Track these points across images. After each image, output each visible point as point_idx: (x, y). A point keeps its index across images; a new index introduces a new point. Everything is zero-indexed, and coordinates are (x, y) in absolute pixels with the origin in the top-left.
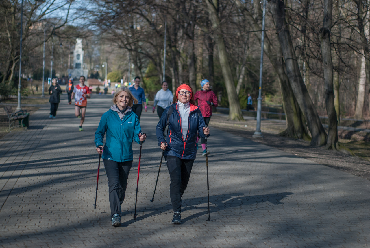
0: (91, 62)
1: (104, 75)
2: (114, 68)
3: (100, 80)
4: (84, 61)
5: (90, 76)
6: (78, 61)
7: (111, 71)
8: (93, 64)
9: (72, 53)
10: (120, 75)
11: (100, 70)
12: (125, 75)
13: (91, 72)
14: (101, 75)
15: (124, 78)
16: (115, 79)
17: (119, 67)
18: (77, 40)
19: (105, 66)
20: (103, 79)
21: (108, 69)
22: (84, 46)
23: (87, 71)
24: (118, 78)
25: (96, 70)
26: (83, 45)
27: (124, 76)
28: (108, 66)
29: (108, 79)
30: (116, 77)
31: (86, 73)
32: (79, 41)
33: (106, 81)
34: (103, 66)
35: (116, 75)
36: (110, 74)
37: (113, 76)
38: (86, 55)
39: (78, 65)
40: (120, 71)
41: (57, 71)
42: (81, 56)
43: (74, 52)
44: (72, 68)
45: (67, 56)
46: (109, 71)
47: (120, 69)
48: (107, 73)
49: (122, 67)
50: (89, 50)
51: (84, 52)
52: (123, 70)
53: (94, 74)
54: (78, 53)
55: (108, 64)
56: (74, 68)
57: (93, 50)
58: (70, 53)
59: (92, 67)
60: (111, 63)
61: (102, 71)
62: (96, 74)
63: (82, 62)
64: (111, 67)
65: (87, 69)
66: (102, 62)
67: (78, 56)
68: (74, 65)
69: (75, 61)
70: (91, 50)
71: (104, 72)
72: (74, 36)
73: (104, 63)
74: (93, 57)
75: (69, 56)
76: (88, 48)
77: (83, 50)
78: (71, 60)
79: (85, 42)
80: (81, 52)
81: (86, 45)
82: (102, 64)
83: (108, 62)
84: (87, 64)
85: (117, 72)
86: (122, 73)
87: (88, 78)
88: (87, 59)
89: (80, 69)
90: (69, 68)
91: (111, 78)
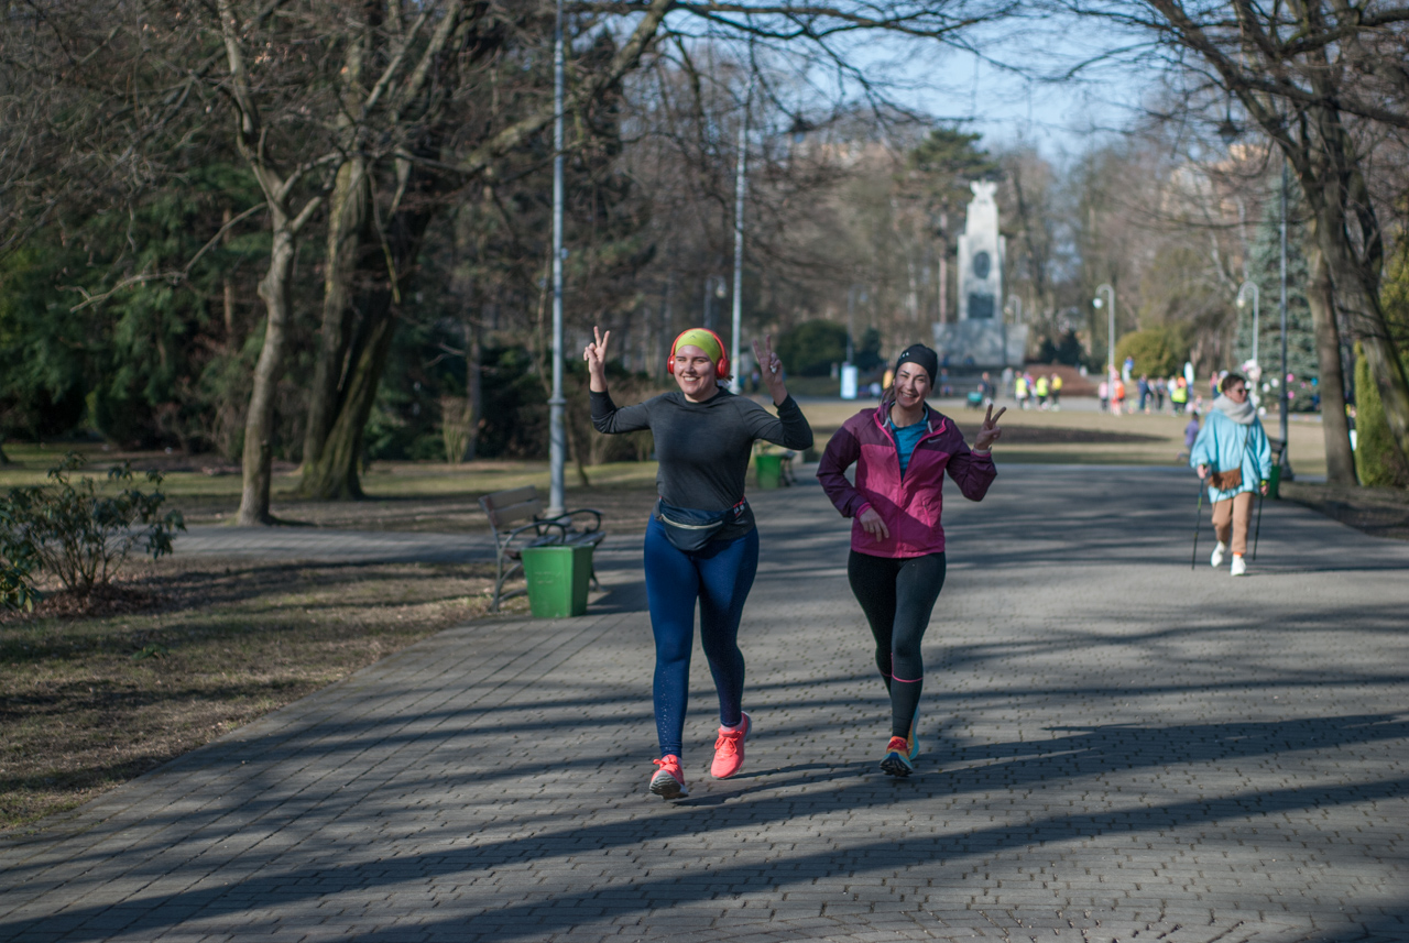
0: (1040, 293)
1: (1099, 345)
2: (1150, 313)
3: (1083, 372)
4: (1006, 283)
5: (1036, 349)
6: (980, 286)
7: (1131, 329)
8: (1050, 297)
9: (953, 252)
10: (1179, 345)
11: (1084, 324)
12: (1200, 345)
13: (1042, 339)
14: (1086, 342)
15: (1195, 355)
16: (1154, 363)
17: (1174, 306)
18: (975, 187)
19: (1105, 305)
20: (1097, 367)
21: (1117, 321)
22: (1005, 221)
23: (1021, 332)
24: (1166, 356)
25: (1065, 326)
26: (1001, 211)
27: (1194, 346)
28: (1117, 302)
29: (1119, 367)
30: (1159, 357)
31: (1021, 339)
32: (984, 191)
33: (1112, 371)
34: (1098, 303)
35: (1158, 346)
36: (1126, 340)
37: (1144, 349)
38: (1017, 254)
39: (981, 306)
40: (1176, 329)
41: (885, 342)
42: (995, 260)
43: (963, 243)
44: (952, 318)
45: (935, 266)
46: (1124, 327)
47: (1176, 316)
48: (1117, 338)
49: (1185, 306)
50: (1033, 235)
51: (1008, 245)
52: (1190, 320)
53: (1057, 344)
54: (979, 248)
55: (1117, 292)
56: (963, 315)
57: (1050, 238)
58: (942, 252)
59: (1049, 313)
60: (1134, 289)
61: (1093, 330)
62: (1063, 345)
63: (998, 293)
64: (1135, 309)
65: (1025, 320)
66: (1093, 288)
67: (981, 264)
68: (963, 304)
69: (967, 283)
70: (1042, 237)
71: (1100, 336)
72: (960, 172)
73: (1100, 290)
74: (1052, 270)
75: (943, 266)
76: (1028, 229)
77: (1002, 232)
78: (951, 281)
79: (1013, 199)
80: (994, 245)
81: (1018, 214)
82: (1094, 296)
83: (1120, 282)
84: (1025, 297)
85: (1162, 332)
86: (1188, 334)
87: (1029, 361)
88: (1026, 276)
89: (990, 322)
90: (943, 318)
91: (1134, 358)
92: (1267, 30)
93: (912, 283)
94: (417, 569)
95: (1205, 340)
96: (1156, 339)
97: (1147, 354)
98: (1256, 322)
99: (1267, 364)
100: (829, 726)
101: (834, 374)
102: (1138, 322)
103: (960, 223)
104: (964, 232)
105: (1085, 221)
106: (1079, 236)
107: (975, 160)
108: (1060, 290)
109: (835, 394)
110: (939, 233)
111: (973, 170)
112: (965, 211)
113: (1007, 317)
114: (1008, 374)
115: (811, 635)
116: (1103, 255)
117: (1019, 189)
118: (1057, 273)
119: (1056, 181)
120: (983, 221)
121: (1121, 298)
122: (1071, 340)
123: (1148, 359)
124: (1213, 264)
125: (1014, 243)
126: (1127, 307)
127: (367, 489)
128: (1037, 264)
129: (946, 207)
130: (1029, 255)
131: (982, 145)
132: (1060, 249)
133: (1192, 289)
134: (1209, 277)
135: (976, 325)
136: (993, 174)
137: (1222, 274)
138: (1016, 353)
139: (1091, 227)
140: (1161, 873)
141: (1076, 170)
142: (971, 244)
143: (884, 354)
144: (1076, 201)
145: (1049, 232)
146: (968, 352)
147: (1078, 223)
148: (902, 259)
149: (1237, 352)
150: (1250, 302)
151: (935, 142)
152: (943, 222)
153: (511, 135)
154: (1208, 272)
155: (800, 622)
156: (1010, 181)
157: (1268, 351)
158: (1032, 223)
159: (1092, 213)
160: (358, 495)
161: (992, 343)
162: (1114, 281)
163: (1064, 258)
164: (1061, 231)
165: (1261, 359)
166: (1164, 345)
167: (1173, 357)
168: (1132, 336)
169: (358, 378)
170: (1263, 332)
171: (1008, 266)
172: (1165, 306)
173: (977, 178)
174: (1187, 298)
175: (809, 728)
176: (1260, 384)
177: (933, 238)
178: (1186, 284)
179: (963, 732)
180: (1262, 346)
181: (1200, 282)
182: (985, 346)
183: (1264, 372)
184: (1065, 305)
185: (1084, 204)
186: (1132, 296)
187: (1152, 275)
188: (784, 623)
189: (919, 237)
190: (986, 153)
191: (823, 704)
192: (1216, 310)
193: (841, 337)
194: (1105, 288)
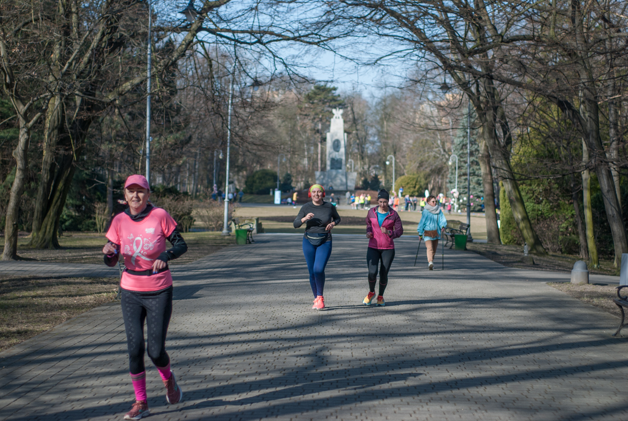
0: (362, 158)
1: (388, 182)
2: (410, 168)
4: (347, 154)
5: (360, 183)
6: (336, 155)
7: (402, 175)
8: (367, 160)
9: (324, 140)
10: (423, 182)
11: (381, 172)
12: (432, 181)
13: (363, 179)
14: (382, 180)
15: (430, 186)
16: (412, 190)
17: (421, 164)
18: (334, 111)
19: (391, 164)
21: (396, 171)
22: (347, 126)
23: (354, 175)
24: (417, 187)
25: (373, 173)
26: (345, 122)
27: (430, 182)
28: (395, 161)
29: (397, 191)
30: (415, 187)
31: (354, 179)
32: (338, 113)
34: (387, 163)
35: (414, 183)
36: (400, 179)
37: (408, 183)
38: (352, 141)
39: (336, 164)
40: (422, 175)
41: (294, 179)
42: (342, 143)
43: (328, 135)
44: (323, 169)
45: (316, 146)
46: (399, 173)
47: (422, 169)
48: (396, 179)
49: (426, 165)
50: (359, 132)
51: (348, 137)
52: (428, 170)
53: (369, 181)
54: (336, 138)
55: (396, 158)
56: (328, 168)
57: (367, 134)
58: (319, 140)
59: (366, 167)
60: (404, 157)
61: (386, 175)
62: (372, 181)
63: (344, 158)
64: (404, 166)
65: (355, 171)
66: (386, 157)
67: (336, 145)
68: (328, 163)
69: (330, 154)
70: (363, 133)
71: (389, 177)
72: (328, 104)
73: (388, 158)
74: (367, 148)
75: (319, 145)
76: (357, 130)
77: (345, 131)
78: (323, 152)
79: (351, 116)
80: (342, 137)
81: (353, 123)
82: (386, 160)
83: (397, 154)
84: (356, 160)
85: (415, 176)
86: (427, 177)
87: (357, 188)
88: (356, 151)
89: (340, 171)
90: (319, 169)
91: (403, 188)
92: (462, 44)
93: (306, 153)
94: (83, 280)
95: (435, 179)
96: (413, 179)
97: (409, 185)
98: (457, 172)
99: (462, 190)
100: (267, 350)
101: (271, 194)
102: (405, 171)
103: (327, 127)
104: (329, 132)
105: (382, 127)
106: (379, 133)
107: (334, 99)
108: (371, 157)
109: (272, 203)
110: (318, 131)
111: (333, 103)
112: (330, 122)
113: (348, 168)
114: (348, 194)
115: (260, 310)
116: (389, 141)
117: (353, 113)
118: (370, 149)
119: (370, 109)
120: (337, 126)
121: (398, 161)
122: (376, 179)
123: (409, 188)
124: (438, 146)
125: (351, 136)
126: (400, 165)
127: (61, 244)
128: (361, 146)
129: (321, 120)
130: (358, 141)
131: (337, 93)
132: (371, 139)
133: (429, 157)
134: (436, 152)
135: (334, 172)
136: (342, 105)
137: (442, 150)
138: (351, 185)
139: (385, 130)
140: (413, 415)
141: (378, 104)
142: (332, 136)
143: (293, 185)
144: (378, 118)
145: (366, 131)
146: (330, 184)
147: (379, 128)
148: (301, 143)
149: (448, 185)
150: (454, 163)
151: (317, 91)
152: (320, 126)
153: (127, 86)
154: (436, 149)
155: (254, 304)
156: (349, 109)
157: (462, 184)
158: (359, 127)
159: (385, 123)
160: (57, 247)
161: (341, 180)
162: (395, 153)
163: (373, 143)
164: (372, 131)
165: (459, 188)
166: (417, 182)
167: (421, 187)
168: (403, 177)
169: (57, 194)
170: (460, 176)
171: (348, 146)
172: (418, 165)
173: (335, 108)
174: (427, 161)
175: (259, 351)
176: (459, 199)
177: (315, 133)
178: (427, 155)
179: (327, 353)
180: (459, 182)
181: (433, 154)
182: (338, 181)
183: (460, 194)
184: (373, 164)
185: (382, 119)
186: (403, 160)
187: (411, 151)
188: (248, 304)
189: (309, 133)
190: (339, 96)
191: (265, 340)
192: (439, 167)
193: (275, 177)
194: (391, 156)
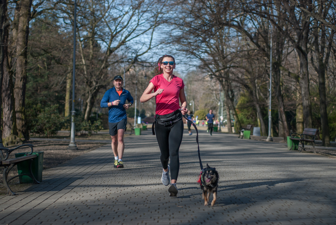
2: (201, 107)
7: (197, 110)
17: (206, 105)
19: (192, 105)
21: (194, 108)
28: (195, 104)
30: (203, 116)
34: (190, 104)
36: (196, 112)
37: (200, 114)
40: (207, 110)
47: (206, 107)
48: (194, 112)
49: (208, 105)
52: (209, 108)
55: (195, 102)
60: (198, 101)
64: (198, 106)
66: (190, 101)
73: (191, 102)
82: (190, 103)
83: (195, 100)
85: (204, 111)
91: (198, 116)
96: (203, 112)
98: (222, 109)
99: (225, 117)
102: (199, 108)
116: (192, 94)
123: (201, 116)
124: (214, 97)
126: (196, 105)
133: (210, 102)
137: (215, 98)
139: (189, 88)
141: (186, 76)
143: (146, 115)
144: (186, 83)
150: (221, 104)
154: (213, 98)
159: (189, 85)
162: (194, 100)
165: (223, 116)
168: (198, 111)
170: (224, 110)
172: (204, 105)
174: (208, 103)
178: (209, 101)
180: (223, 113)
181: (211, 100)
183: (224, 118)
186: (197, 103)
187: (202, 99)
192: (214, 106)
194: (192, 101)
